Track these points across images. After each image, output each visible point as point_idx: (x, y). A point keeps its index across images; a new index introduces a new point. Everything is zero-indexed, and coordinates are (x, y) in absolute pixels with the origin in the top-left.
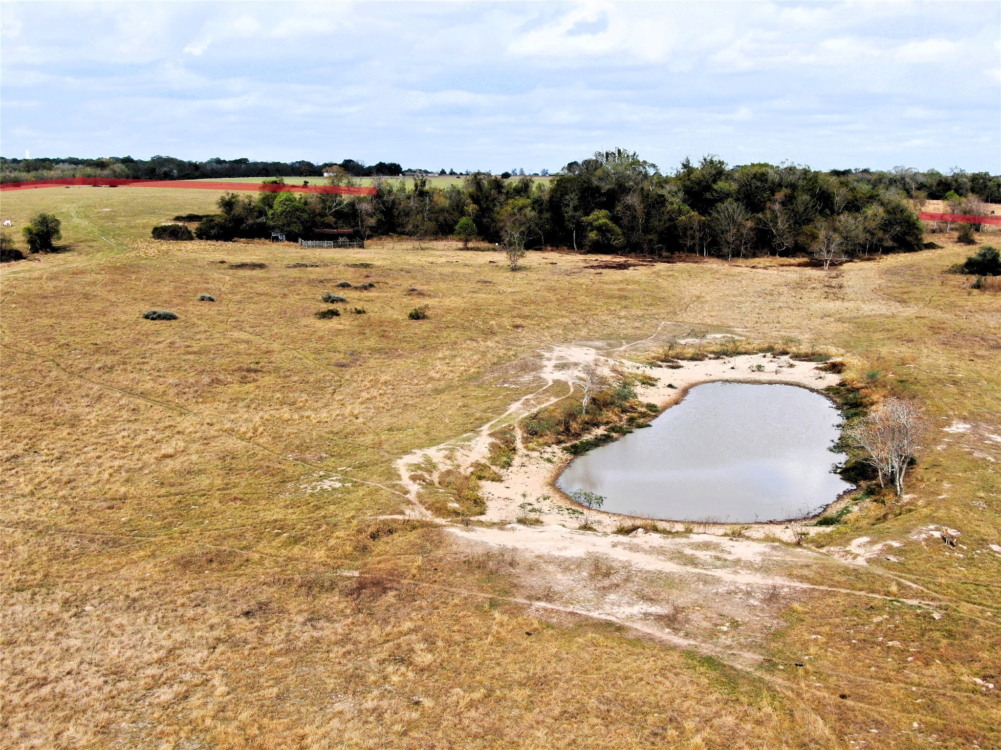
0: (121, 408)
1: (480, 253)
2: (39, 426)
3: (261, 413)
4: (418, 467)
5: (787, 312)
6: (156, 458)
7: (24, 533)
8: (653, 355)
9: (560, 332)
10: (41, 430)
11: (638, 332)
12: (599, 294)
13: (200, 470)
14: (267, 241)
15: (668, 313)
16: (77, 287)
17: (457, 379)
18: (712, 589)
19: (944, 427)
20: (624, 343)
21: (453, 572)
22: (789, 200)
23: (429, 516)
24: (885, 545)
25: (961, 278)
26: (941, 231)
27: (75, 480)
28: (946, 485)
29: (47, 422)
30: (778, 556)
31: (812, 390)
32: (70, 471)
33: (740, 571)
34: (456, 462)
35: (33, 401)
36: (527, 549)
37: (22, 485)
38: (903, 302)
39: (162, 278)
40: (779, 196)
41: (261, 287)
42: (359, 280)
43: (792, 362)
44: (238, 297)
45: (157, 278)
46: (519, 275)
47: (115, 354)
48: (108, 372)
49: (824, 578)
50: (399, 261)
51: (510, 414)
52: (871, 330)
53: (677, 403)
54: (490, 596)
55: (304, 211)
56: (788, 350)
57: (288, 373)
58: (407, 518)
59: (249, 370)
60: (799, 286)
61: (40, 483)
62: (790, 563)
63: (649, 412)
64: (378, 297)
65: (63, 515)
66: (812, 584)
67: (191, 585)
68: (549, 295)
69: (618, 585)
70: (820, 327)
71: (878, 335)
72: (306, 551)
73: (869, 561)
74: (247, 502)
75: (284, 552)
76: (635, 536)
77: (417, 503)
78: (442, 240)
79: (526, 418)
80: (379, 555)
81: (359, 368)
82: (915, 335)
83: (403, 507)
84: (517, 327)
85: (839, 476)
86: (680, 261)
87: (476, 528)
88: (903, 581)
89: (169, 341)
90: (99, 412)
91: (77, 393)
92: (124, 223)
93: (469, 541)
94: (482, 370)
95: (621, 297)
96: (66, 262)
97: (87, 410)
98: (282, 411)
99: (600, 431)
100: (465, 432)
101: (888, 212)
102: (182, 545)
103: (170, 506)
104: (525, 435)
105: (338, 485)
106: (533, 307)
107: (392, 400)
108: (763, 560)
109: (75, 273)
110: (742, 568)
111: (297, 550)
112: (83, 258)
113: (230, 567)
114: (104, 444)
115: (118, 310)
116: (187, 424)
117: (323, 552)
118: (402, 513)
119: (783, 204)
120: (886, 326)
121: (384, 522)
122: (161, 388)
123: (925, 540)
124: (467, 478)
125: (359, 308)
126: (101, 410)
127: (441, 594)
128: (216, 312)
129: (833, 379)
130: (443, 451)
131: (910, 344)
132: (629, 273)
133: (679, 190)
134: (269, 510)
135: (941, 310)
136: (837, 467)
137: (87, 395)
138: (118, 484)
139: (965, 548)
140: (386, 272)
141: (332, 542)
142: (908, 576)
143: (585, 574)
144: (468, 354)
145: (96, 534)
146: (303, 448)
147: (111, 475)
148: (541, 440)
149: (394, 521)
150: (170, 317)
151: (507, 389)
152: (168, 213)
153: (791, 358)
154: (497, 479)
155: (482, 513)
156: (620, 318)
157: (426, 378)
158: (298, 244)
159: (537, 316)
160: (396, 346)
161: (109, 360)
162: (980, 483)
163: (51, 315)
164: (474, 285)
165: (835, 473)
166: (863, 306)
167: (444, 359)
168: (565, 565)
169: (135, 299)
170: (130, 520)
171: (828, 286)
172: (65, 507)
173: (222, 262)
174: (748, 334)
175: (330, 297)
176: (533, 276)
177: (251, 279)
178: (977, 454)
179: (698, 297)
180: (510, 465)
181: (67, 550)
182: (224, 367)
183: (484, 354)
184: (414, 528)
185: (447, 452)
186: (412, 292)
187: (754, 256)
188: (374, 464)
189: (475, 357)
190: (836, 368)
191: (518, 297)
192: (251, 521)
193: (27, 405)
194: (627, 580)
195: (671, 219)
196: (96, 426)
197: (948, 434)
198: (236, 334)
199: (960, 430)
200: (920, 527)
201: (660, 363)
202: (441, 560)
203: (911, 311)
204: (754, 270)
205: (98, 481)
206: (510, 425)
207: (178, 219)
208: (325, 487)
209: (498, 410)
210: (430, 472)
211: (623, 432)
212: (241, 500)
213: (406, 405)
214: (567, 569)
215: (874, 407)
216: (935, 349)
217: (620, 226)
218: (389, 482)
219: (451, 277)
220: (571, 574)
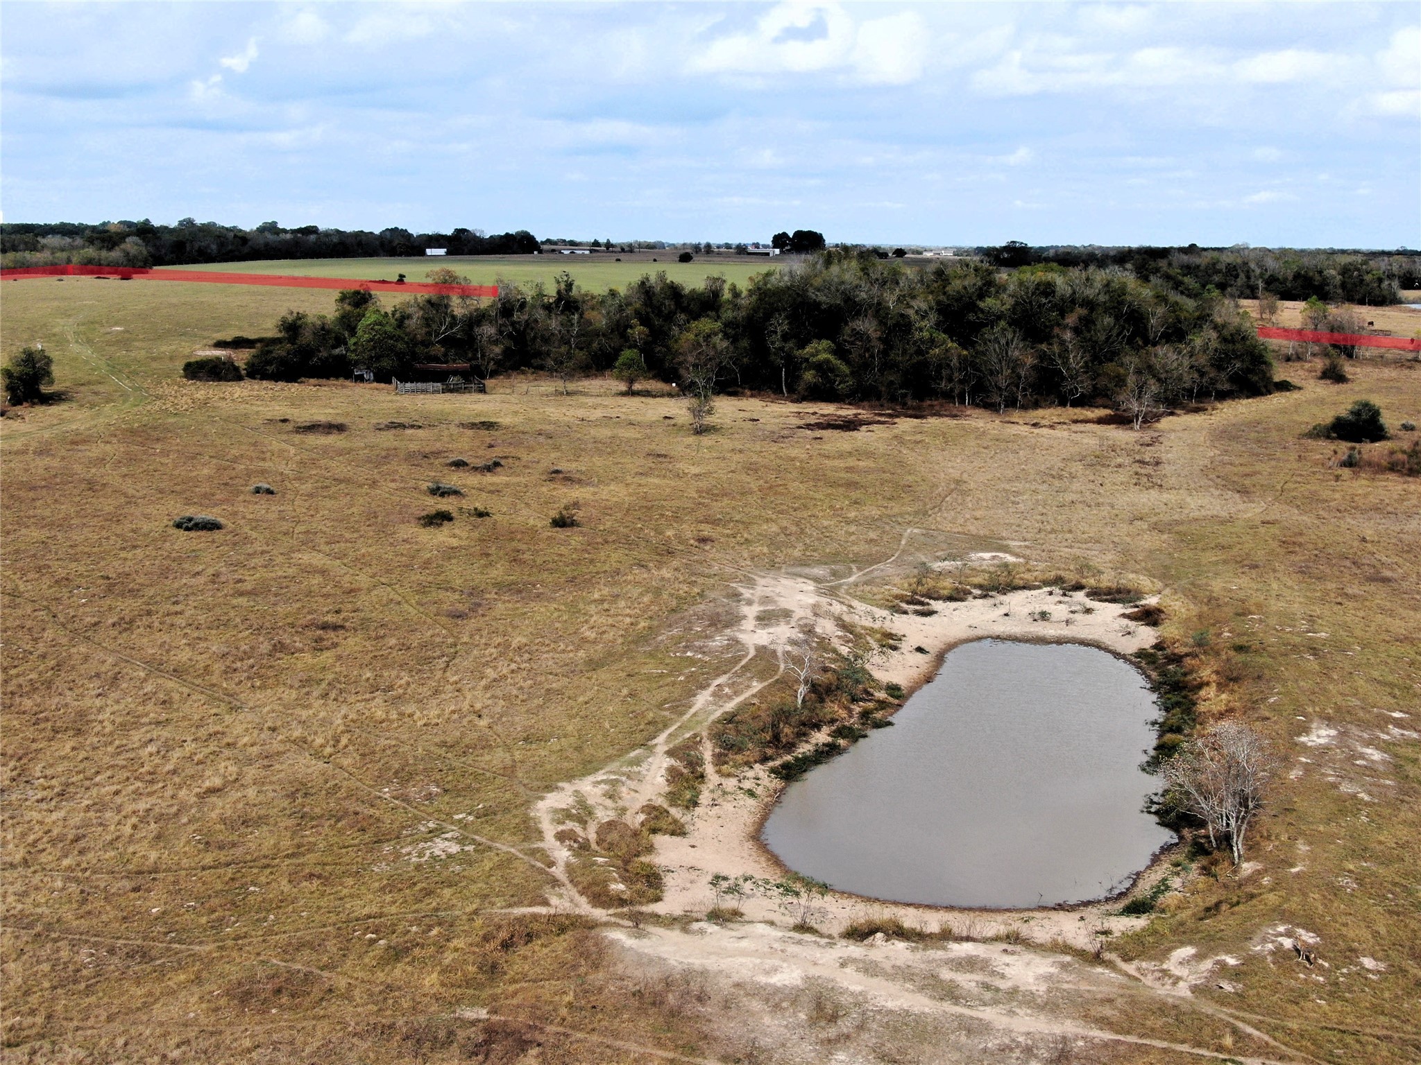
0: (147, 698)
1: (650, 400)
2: (30, 733)
3: (344, 710)
4: (567, 815)
5: (1081, 511)
6: (197, 795)
7: (17, 937)
8: (896, 591)
9: (765, 550)
10: (34, 741)
11: (875, 549)
12: (818, 477)
13: (260, 818)
14: (348, 383)
15: (916, 513)
16: (77, 468)
17: (620, 640)
18: (979, 1043)
19: (1299, 735)
20: (855, 570)
21: (618, 1011)
22: (1085, 325)
23: (584, 907)
24: (1218, 962)
25: (1325, 448)
26: (1299, 358)
27: (84, 836)
28: (1302, 847)
29: (42, 726)
30: (1070, 982)
31: (1117, 655)
32: (76, 819)
33: (1018, 1011)
34: (620, 803)
35: (20, 686)
36: (721, 972)
37: (11, 846)
38: (1244, 492)
39: (200, 449)
40: (1071, 320)
41: (340, 468)
42: (481, 453)
43: (1090, 603)
44: (307, 487)
45: (193, 449)
46: (706, 440)
47: (135, 597)
48: (125, 630)
49: (1132, 1022)
50: (537, 417)
51: (695, 715)
52: (1200, 546)
53: (928, 679)
54: (671, 1055)
55: (399, 339)
56: (1084, 581)
57: (382, 632)
58: (552, 911)
59: (325, 627)
60: (1098, 461)
61: (36, 841)
62: (1086, 995)
63: (891, 699)
64: (507, 485)
65: (70, 902)
66: (1118, 1032)
67: (252, 1036)
68: (748, 479)
69: (848, 1037)
70: (1128, 539)
71: (1210, 557)
72: (413, 974)
73: (1195, 989)
74: (325, 880)
75: (381, 976)
76: (872, 945)
77: (567, 882)
78: (596, 376)
79: (719, 722)
80: (514, 981)
81: (482, 619)
82: (1260, 556)
83: (547, 892)
84: (703, 540)
85: (1155, 819)
86: (933, 415)
87: (651, 929)
88: (1240, 1025)
89: (211, 571)
90: (116, 707)
91: (82, 670)
92: (143, 353)
93: (640, 955)
94: (656, 623)
95: (851, 485)
96: (62, 421)
97: (98, 702)
98: (373, 704)
99: (821, 737)
100: (633, 747)
101: (1224, 340)
102: (238, 960)
103: (219, 887)
104: (717, 750)
105: (454, 848)
106: (726, 501)
107: (530, 682)
108: (1049, 991)
109: (77, 441)
110: (1021, 1004)
111: (399, 971)
112: (84, 414)
113: (307, 1002)
114: (124, 767)
115: (138, 512)
116: (239, 727)
117: (435, 975)
118: (546, 903)
119: (1076, 331)
120: (1220, 540)
121: (520, 920)
122: (202, 661)
123: (1273, 953)
124: (636, 834)
125: (481, 508)
126: (118, 702)
127: (602, 1054)
128: (275, 515)
129: (1146, 636)
130: (603, 786)
131: (1254, 573)
132: (861, 436)
133: (931, 308)
134: (358, 896)
135: (1298, 506)
136: (1152, 802)
137: (98, 675)
138: (145, 843)
139: (1326, 965)
140: (517, 436)
141: (448, 958)
142: (1247, 1015)
143: (802, 1016)
144: (636, 592)
145: (118, 938)
146: (405, 776)
147: (135, 827)
148: (739, 758)
149: (535, 917)
150: (212, 526)
151: (692, 662)
152: (206, 334)
153: (1088, 595)
154: (678, 831)
155: (658, 899)
156: (848, 523)
157: (576, 640)
158: (392, 386)
159: (731, 520)
160: (533, 579)
161: (128, 606)
162: (1349, 844)
163: (42, 523)
164: (642, 461)
165: (1149, 812)
166: (1188, 499)
167: (602, 601)
168: (776, 1000)
169: (161, 491)
170: (164, 913)
171: (1139, 461)
172: (73, 888)
173: (285, 421)
174: (1028, 552)
175: (438, 488)
176: (725, 443)
177: (325, 450)
178: (1346, 788)
179: (958, 482)
180: (696, 804)
181: (78, 971)
182: (289, 620)
183: (657, 592)
184: (563, 930)
185: (606, 787)
186: (555, 475)
187: (1036, 405)
188: (506, 810)
189: (646, 599)
190: (1150, 617)
191: (703, 484)
192: (333, 918)
193: (12, 693)
194: (861, 1027)
195: (919, 352)
196: (111, 734)
197: (1305, 748)
198: (306, 557)
199: (1322, 741)
200: (1264, 929)
201: (904, 606)
202: (600, 990)
203: (1253, 510)
204: (1036, 431)
205: (118, 838)
206: (695, 736)
207: (220, 344)
208: (437, 852)
209: (680, 706)
210: (583, 823)
211: (854, 736)
212: (319, 877)
213: (548, 690)
214: (777, 1007)
215: (1203, 693)
216: (1290, 583)
217: (848, 362)
218: (526, 845)
219: (609, 447)
220: (783, 1017)
